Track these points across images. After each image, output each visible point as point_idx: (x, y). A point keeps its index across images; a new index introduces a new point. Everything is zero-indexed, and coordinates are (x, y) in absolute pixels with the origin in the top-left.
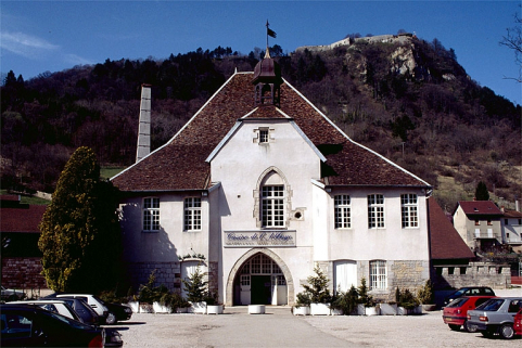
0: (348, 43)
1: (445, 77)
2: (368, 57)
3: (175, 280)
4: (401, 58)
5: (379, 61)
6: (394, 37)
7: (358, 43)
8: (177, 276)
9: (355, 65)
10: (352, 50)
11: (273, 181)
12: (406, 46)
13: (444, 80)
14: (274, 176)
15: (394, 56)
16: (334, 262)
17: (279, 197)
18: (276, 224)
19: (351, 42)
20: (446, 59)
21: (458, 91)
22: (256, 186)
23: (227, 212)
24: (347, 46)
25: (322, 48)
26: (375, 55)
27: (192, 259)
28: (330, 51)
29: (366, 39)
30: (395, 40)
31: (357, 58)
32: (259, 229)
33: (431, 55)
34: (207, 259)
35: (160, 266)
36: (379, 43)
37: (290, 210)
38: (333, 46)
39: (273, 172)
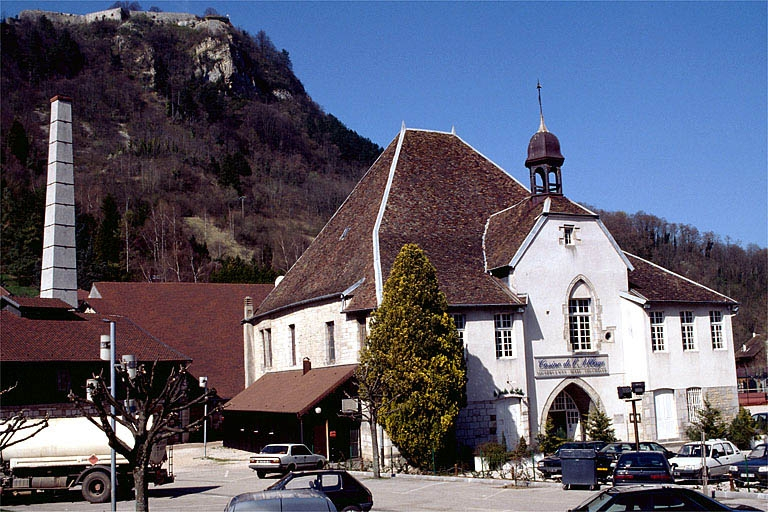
0: (118, 17)
1: (277, 93)
2: (155, 47)
3: (491, 424)
4: (211, 54)
5: (174, 55)
6: (198, 19)
7: (136, 21)
8: (493, 418)
9: (133, 57)
10: (125, 31)
11: (581, 293)
12: (220, 37)
13: (276, 99)
14: (582, 287)
15: (200, 49)
16: (654, 391)
17: (584, 313)
18: (583, 347)
19: (125, 16)
20: (278, 65)
21: (298, 118)
22: (565, 300)
23: (539, 336)
24: (117, 22)
25: (68, 18)
26: (168, 45)
27: (510, 395)
28: (86, 25)
29: (150, 14)
30: (199, 24)
31: (136, 45)
32: (571, 354)
33: (254, 56)
34: (526, 395)
35: (473, 407)
36: (173, 26)
37: (600, 329)
38: (91, 18)
39: (581, 281)
